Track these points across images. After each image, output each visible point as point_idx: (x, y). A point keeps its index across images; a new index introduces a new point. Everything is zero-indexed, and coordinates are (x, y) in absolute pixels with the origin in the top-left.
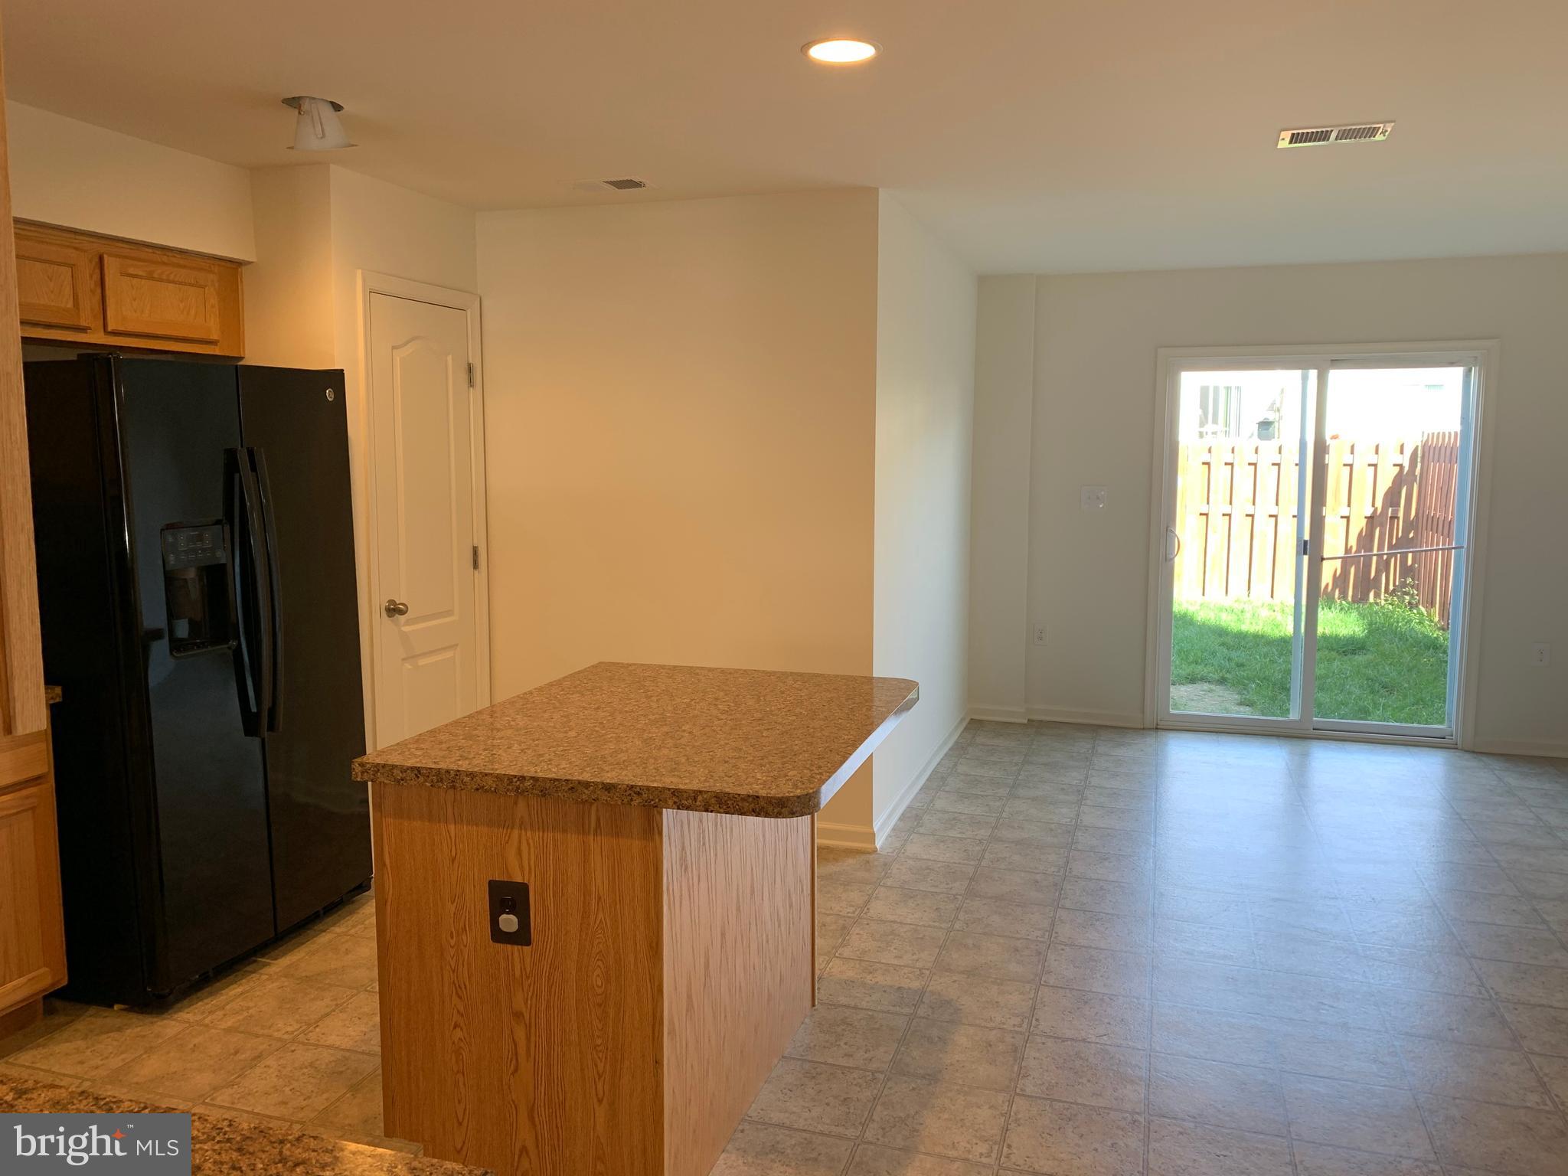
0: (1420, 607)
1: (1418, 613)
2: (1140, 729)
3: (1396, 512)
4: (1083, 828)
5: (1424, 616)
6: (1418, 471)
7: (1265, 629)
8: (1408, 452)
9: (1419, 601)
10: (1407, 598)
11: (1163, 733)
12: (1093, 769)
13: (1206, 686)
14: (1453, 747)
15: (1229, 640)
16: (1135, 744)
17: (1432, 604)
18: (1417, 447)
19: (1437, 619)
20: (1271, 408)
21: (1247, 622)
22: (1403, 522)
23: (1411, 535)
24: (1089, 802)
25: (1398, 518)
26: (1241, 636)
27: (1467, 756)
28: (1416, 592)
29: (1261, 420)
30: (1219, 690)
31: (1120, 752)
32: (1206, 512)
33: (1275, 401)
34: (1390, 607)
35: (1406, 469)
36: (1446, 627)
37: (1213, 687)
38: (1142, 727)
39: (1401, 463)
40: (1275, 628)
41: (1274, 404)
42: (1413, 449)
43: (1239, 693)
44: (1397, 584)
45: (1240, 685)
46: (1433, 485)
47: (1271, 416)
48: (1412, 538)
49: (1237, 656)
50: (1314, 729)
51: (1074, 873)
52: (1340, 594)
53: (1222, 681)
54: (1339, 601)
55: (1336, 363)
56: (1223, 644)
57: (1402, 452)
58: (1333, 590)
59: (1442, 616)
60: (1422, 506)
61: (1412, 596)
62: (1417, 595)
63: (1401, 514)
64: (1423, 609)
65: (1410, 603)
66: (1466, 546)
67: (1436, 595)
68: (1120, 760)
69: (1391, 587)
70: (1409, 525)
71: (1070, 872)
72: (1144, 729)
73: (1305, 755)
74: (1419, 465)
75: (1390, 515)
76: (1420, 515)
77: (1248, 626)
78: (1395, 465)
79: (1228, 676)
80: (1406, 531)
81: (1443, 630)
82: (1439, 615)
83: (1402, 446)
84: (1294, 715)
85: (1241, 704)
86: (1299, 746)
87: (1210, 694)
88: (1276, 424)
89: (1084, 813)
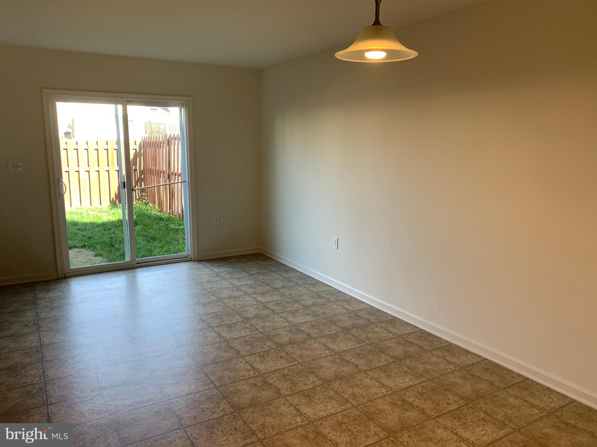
0: (150, 204)
1: (149, 206)
2: (57, 279)
3: (136, 167)
4: (46, 346)
5: (152, 207)
6: (142, 152)
7: (94, 220)
8: (138, 144)
9: (149, 202)
10: (144, 201)
11: (69, 279)
12: (39, 308)
13: (76, 250)
14: (190, 260)
15: (80, 227)
16: (56, 288)
17: (154, 203)
18: (141, 142)
19: (157, 208)
20: (69, 127)
21: (86, 217)
22: (139, 171)
23: (142, 177)
24: (44, 329)
25: (137, 170)
26: (85, 224)
27: (197, 263)
28: (147, 198)
29: (65, 132)
30: (83, 250)
31: (51, 294)
32: (78, 170)
33: (70, 124)
34: (138, 205)
35: (138, 151)
36: (161, 211)
37: (80, 250)
38: (57, 278)
39: (136, 148)
40: (98, 219)
41: (70, 125)
42: (139, 143)
43: (93, 251)
44: (139, 196)
45: (92, 247)
46: (149, 157)
47: (70, 130)
48: (143, 178)
49: (88, 234)
50: (137, 264)
51: (50, 378)
52: (118, 201)
53: (84, 246)
54: (118, 205)
55: (130, 102)
56: (78, 229)
57: (135, 144)
58: (116, 200)
59: (159, 206)
60: (145, 165)
61: (146, 200)
62: (148, 199)
63: (138, 169)
64: (151, 205)
65: (145, 203)
66: (187, 181)
67: (156, 199)
68: (52, 299)
69: (137, 197)
70: (142, 173)
71: (48, 378)
72: (58, 279)
73: (134, 277)
74: (142, 149)
75: (134, 169)
76: (145, 169)
77: (87, 220)
78: (134, 149)
79: (86, 243)
80: (140, 176)
81: (160, 212)
82: (158, 206)
83: (135, 142)
84: (128, 259)
85: (96, 256)
86: (130, 273)
87: (80, 254)
88: (72, 133)
89: (44, 336)
